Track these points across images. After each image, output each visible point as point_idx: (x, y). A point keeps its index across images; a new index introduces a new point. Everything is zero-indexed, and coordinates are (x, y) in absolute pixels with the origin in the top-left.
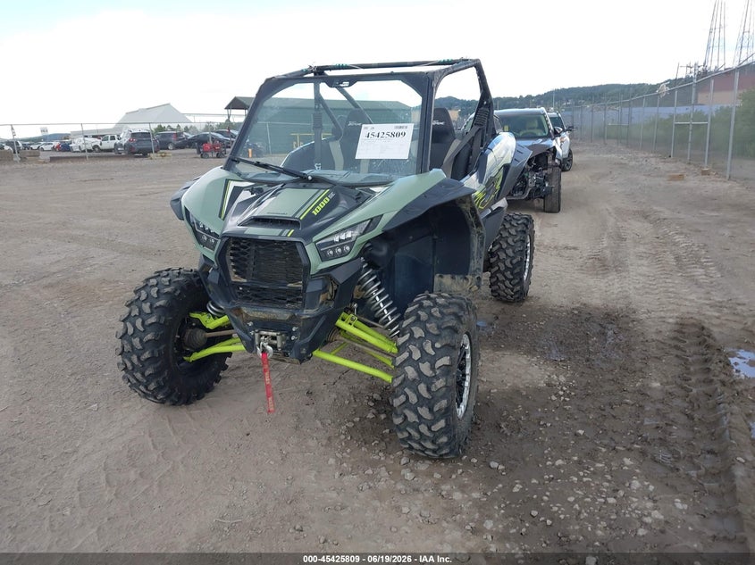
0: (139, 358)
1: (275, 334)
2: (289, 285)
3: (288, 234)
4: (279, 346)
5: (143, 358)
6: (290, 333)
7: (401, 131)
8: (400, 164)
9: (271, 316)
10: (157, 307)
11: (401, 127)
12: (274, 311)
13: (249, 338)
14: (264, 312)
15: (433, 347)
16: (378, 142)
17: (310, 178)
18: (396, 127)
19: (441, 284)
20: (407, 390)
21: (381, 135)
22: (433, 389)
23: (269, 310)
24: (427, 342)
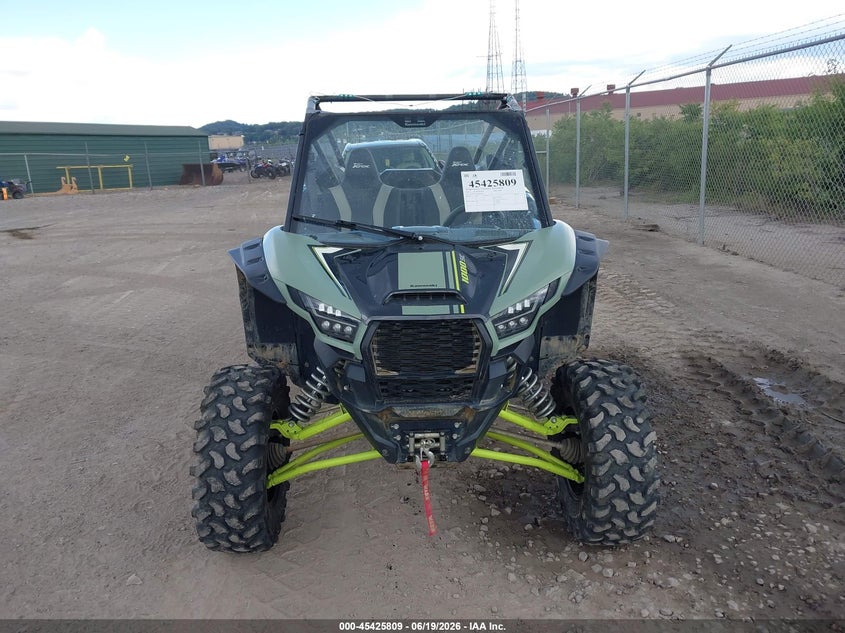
0: (236, 499)
1: (436, 435)
2: (457, 372)
3: (460, 310)
4: (443, 449)
5: (242, 497)
6: (453, 430)
7: (510, 178)
8: (521, 216)
9: (435, 413)
10: (252, 424)
11: (508, 174)
12: (440, 406)
13: (392, 445)
14: (425, 410)
15: (635, 422)
16: (487, 191)
17: (421, 238)
18: (503, 174)
19: (547, 347)
20: (616, 477)
21: (487, 183)
22: (647, 470)
23: (430, 406)
24: (628, 419)
